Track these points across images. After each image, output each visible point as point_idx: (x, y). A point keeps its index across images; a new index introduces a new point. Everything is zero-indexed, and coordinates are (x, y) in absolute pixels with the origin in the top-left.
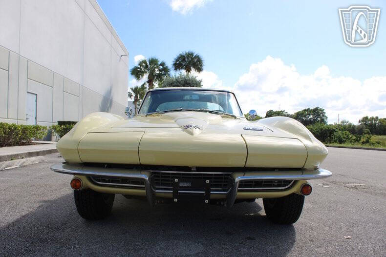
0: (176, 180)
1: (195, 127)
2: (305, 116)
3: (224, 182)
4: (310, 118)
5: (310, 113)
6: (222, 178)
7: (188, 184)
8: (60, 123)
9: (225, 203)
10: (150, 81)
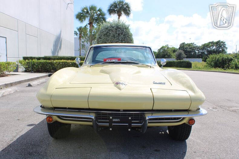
0: (111, 118)
1: (122, 84)
2: (210, 47)
3: (140, 117)
4: (213, 48)
5: (214, 44)
6: (139, 115)
7: (118, 119)
8: (25, 58)
9: (141, 130)
10: (90, 24)
